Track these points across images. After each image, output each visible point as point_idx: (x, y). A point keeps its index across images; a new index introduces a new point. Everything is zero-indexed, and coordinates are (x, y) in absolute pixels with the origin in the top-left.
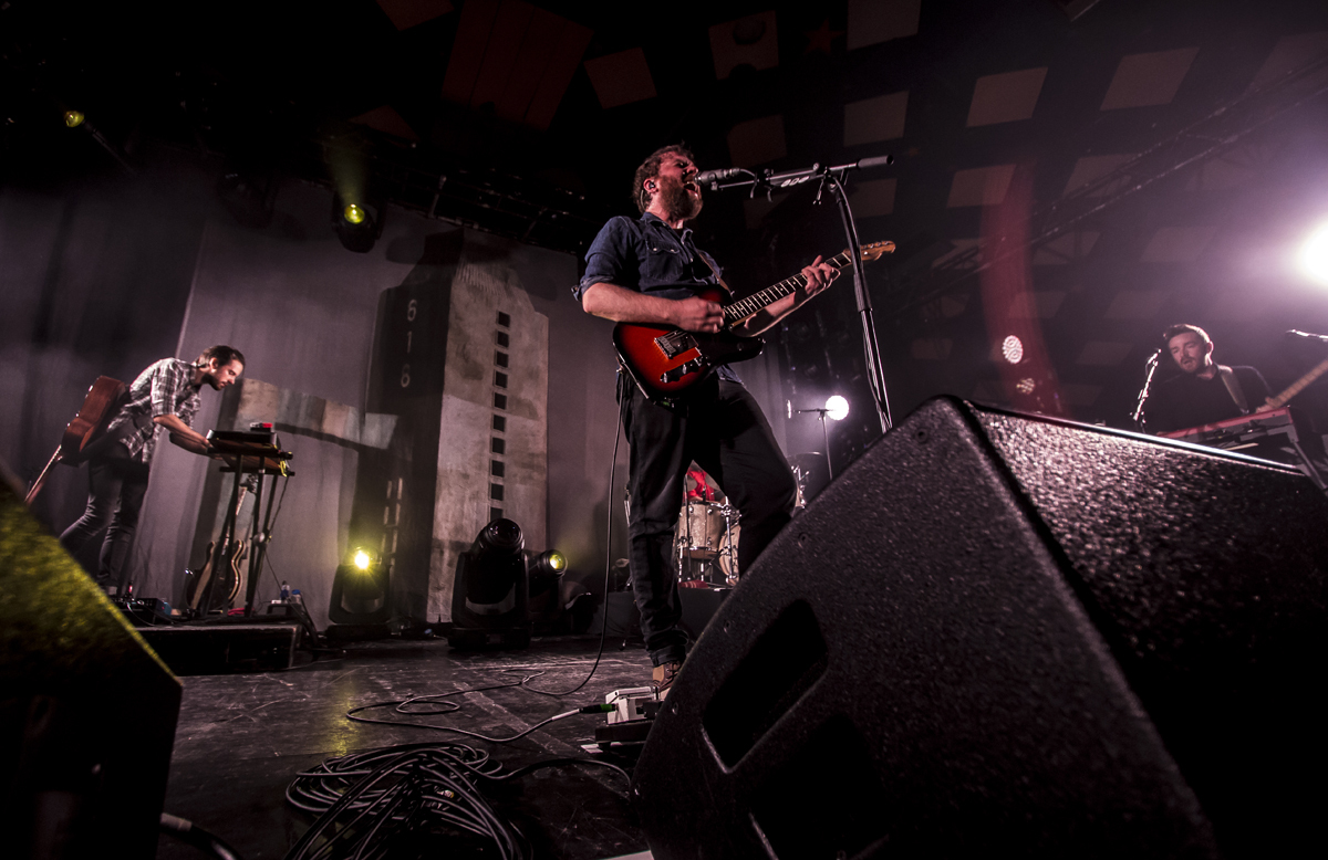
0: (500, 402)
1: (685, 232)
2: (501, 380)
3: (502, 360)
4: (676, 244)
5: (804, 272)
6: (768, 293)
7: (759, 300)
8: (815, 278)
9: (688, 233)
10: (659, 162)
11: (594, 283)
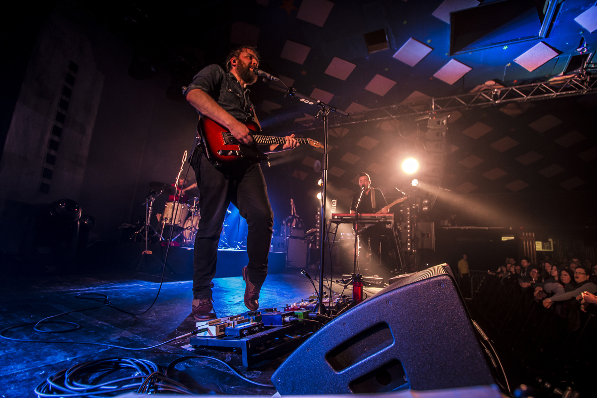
0: (60, 118)
1: (247, 90)
2: (64, 105)
3: (67, 92)
4: (241, 93)
5: (287, 138)
6: (276, 138)
7: (272, 140)
8: (290, 143)
9: (248, 91)
10: (241, 51)
11: (197, 88)
